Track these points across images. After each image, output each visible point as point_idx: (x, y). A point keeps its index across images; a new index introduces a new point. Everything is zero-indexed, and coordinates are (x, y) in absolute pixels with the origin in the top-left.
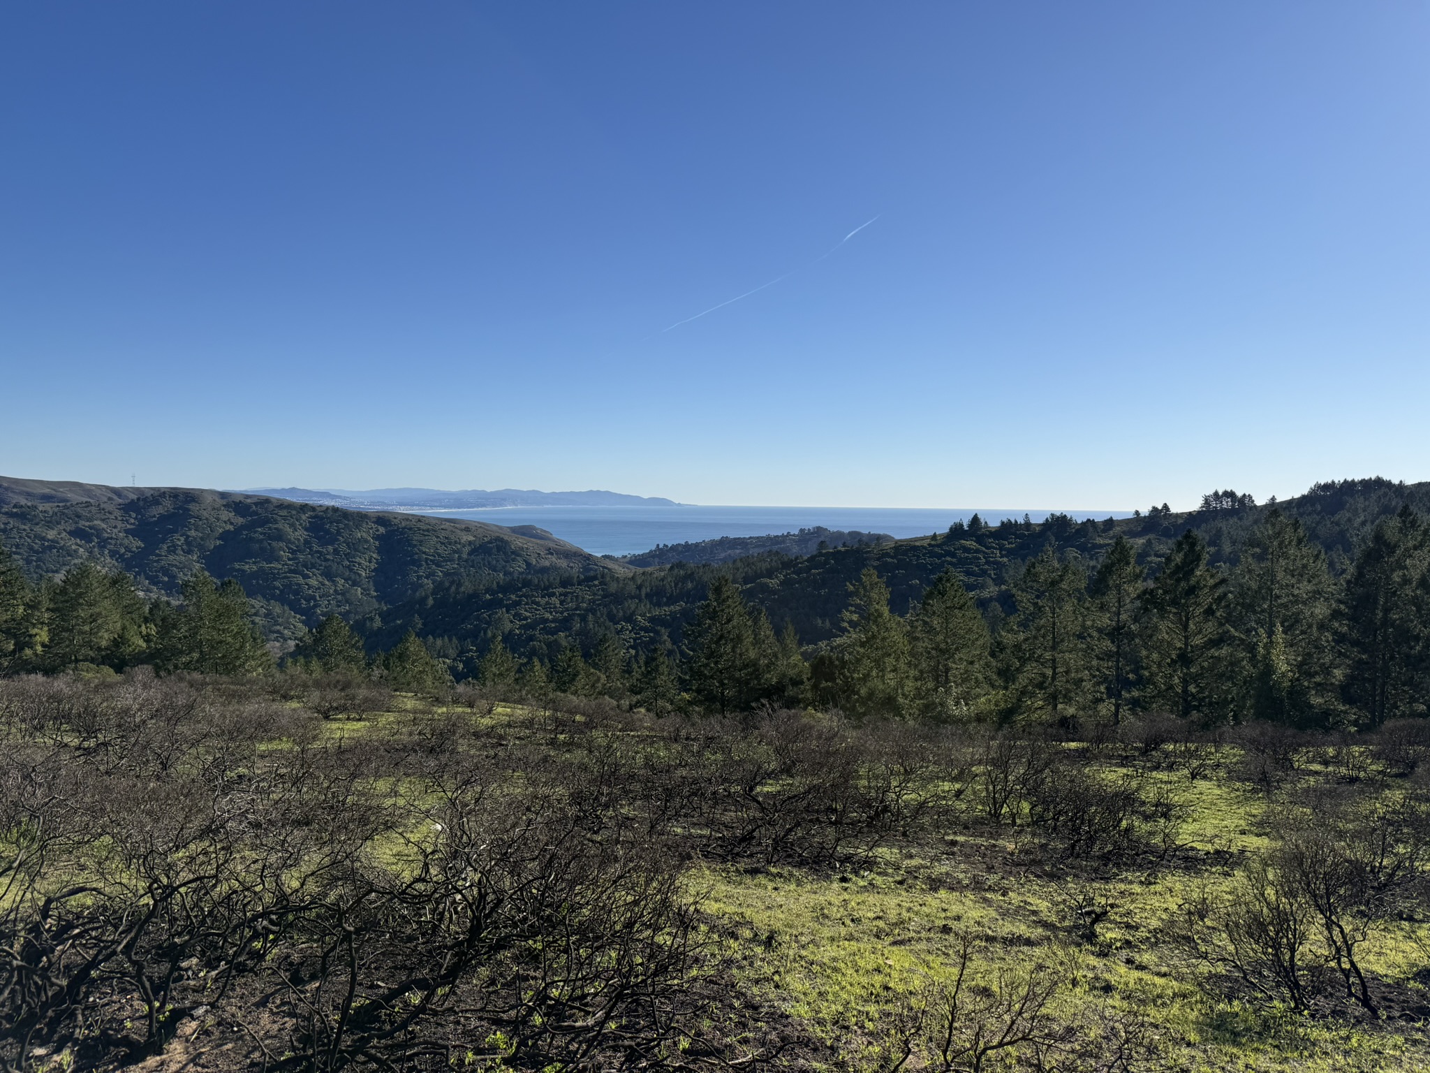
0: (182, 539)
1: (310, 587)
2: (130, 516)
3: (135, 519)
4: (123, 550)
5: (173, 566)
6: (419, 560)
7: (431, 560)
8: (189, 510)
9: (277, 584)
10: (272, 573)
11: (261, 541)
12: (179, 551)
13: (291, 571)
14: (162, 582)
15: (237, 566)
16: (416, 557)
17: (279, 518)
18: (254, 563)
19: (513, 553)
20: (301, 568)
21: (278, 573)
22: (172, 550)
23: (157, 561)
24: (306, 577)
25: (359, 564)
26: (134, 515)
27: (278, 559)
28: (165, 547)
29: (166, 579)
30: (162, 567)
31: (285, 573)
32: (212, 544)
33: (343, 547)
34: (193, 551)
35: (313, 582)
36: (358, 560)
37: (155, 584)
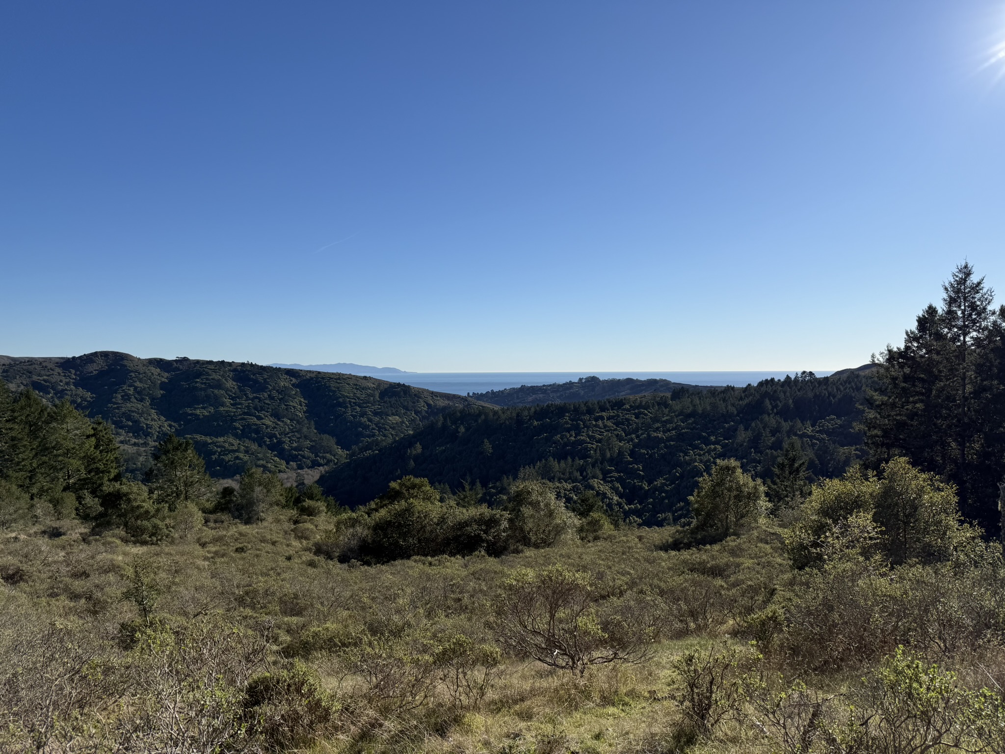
0: (132, 389)
1: (267, 427)
2: (70, 372)
3: (75, 374)
4: (79, 400)
5: (133, 412)
6: (344, 402)
7: (354, 403)
8: (126, 366)
9: (237, 425)
10: (229, 416)
11: (205, 390)
12: (133, 399)
13: (245, 413)
14: (127, 426)
15: (189, 411)
16: (341, 400)
17: (210, 372)
18: (203, 408)
19: (415, 395)
20: (253, 411)
21: (234, 415)
22: (126, 398)
23: (118, 408)
24: (259, 418)
25: (294, 407)
26: (73, 371)
27: (223, 404)
28: (119, 396)
29: (130, 423)
30: (124, 413)
31: (240, 415)
32: (159, 393)
33: (275, 393)
34: (144, 399)
35: (268, 422)
36: (291, 404)
37: (121, 428)
